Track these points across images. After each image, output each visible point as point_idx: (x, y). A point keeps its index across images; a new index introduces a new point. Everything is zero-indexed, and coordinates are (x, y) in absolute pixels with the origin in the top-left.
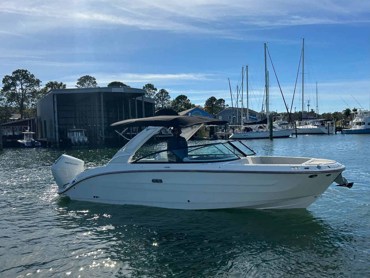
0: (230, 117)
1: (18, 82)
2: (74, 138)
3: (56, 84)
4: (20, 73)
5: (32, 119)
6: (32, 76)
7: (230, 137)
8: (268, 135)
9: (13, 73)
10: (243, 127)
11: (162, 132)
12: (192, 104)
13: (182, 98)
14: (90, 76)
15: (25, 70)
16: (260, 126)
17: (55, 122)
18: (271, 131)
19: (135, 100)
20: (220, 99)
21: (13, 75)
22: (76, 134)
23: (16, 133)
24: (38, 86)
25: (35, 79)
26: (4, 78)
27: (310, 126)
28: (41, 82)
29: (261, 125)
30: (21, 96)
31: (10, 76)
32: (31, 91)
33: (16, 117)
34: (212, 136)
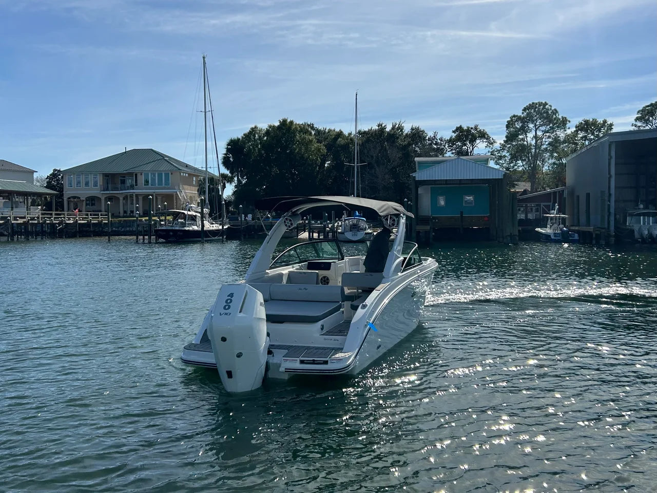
1: (531, 126)
2: (640, 229)
3: (594, 123)
4: (536, 108)
5: (559, 192)
6: (555, 112)
9: (523, 110)
15: (544, 102)
17: (610, 195)
21: (523, 113)
22: (644, 219)
23: (530, 216)
24: (562, 130)
25: (560, 117)
26: (509, 119)
28: (569, 121)
30: (534, 150)
31: (519, 115)
32: (550, 140)
33: (522, 187)
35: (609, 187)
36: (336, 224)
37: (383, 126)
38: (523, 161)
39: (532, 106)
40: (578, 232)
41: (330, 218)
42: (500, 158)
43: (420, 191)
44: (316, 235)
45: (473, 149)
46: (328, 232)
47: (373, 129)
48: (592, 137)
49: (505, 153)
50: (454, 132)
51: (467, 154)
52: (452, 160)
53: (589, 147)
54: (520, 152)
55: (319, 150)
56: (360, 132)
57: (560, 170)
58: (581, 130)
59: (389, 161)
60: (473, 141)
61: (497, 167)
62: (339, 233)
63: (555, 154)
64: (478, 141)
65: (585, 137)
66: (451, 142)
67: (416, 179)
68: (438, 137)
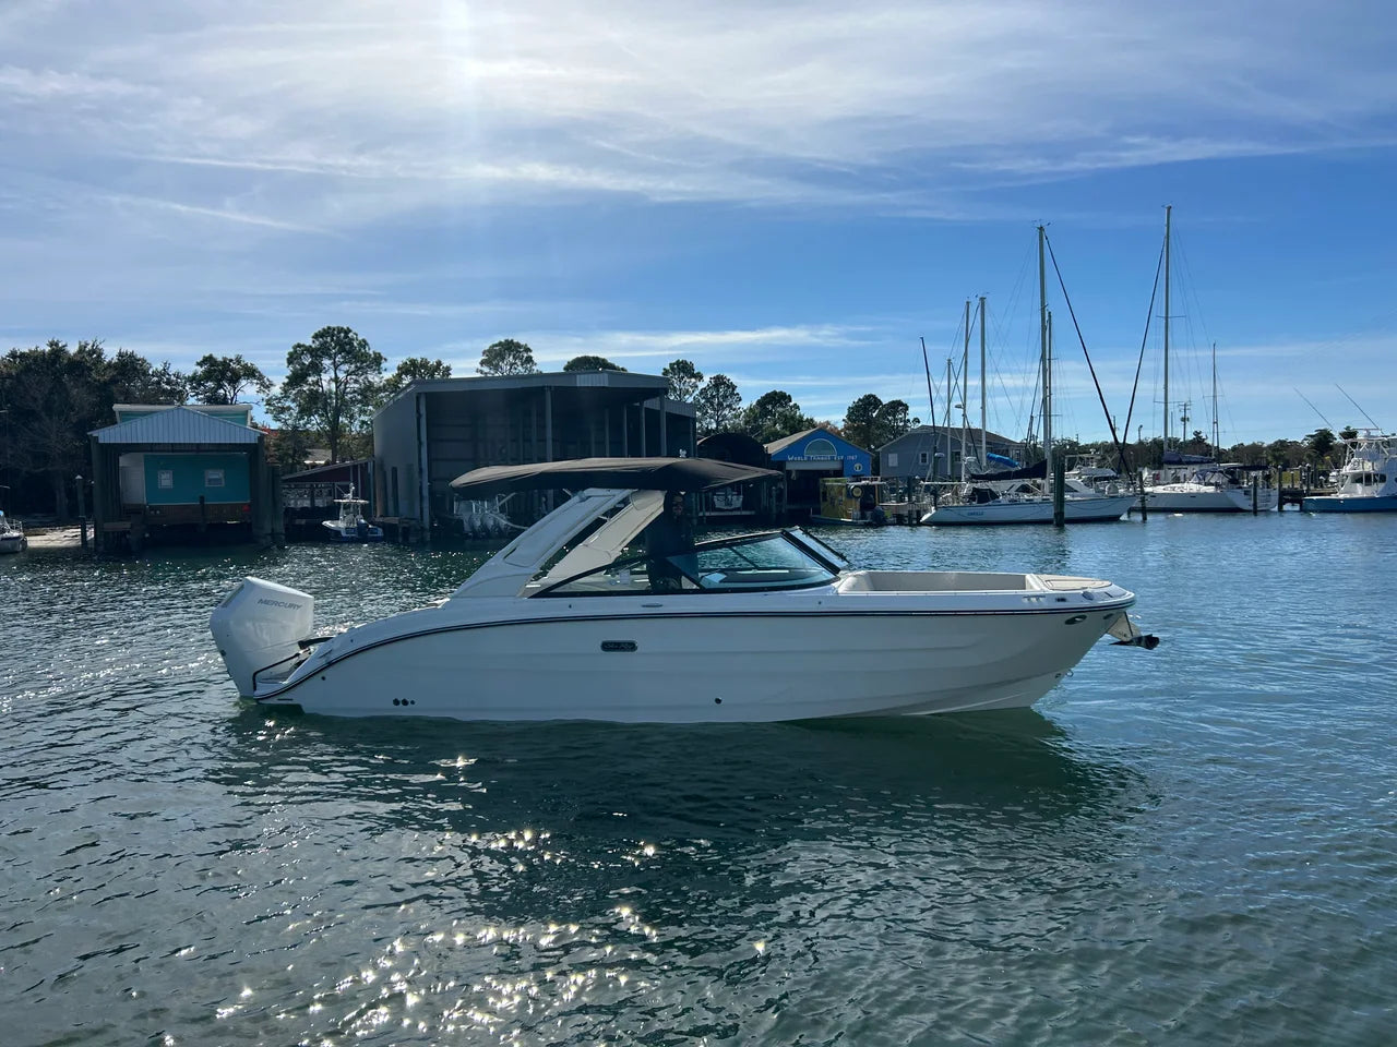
0: (924, 455)
1: (327, 362)
2: (470, 519)
3: (424, 364)
4: (333, 336)
5: (362, 465)
6: (364, 344)
7: (924, 518)
8: (1049, 513)
9: (313, 338)
10: (966, 488)
11: (715, 500)
12: (805, 418)
13: (777, 399)
14: (515, 341)
15: (345, 328)
16: (1022, 486)
17: (421, 470)
18: (1060, 501)
19: (638, 410)
20: (893, 402)
21: (313, 342)
22: (477, 505)
23: (319, 503)
24: (376, 372)
25: (371, 352)
26: (292, 350)
27: (1192, 487)
28: (385, 359)
29: (1028, 482)
30: (335, 400)
31: (307, 344)
32: (357, 386)
33: (320, 458)
34: (869, 513)
37: (60, 345)
39: (327, 332)
40: (383, 525)
42: (283, 410)
43: (124, 461)
45: (235, 394)
47: (39, 349)
49: (289, 403)
50: (198, 364)
51: (224, 401)
54: (313, 402)
56: (13, 355)
58: (407, 374)
59: (72, 409)
60: (234, 380)
61: (275, 424)
63: (371, 408)
64: (243, 382)
66: (195, 380)
67: (101, 441)
68: (172, 370)
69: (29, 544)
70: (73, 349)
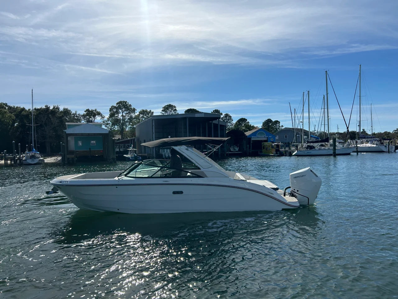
0: (286, 136)
1: (120, 111)
3: (146, 111)
4: (122, 103)
5: (133, 139)
6: (130, 105)
7: (294, 154)
8: (332, 152)
9: (116, 104)
10: (305, 145)
11: (231, 149)
12: (252, 125)
13: (243, 120)
14: (172, 104)
15: (125, 101)
16: (321, 145)
18: (335, 149)
19: (211, 123)
20: (276, 121)
23: (121, 150)
24: (134, 113)
25: (132, 108)
26: (111, 107)
27: (369, 145)
28: (136, 110)
29: (323, 143)
30: (122, 121)
31: (115, 106)
32: (129, 117)
33: (117, 137)
34: (278, 152)
35: (153, 138)
36: (22, 156)
37: (48, 106)
38: (117, 126)
39: (120, 102)
40: (141, 156)
41: (18, 153)
42: (107, 124)
43: (69, 138)
44: (9, 162)
45: (94, 120)
46: (17, 160)
47: (42, 108)
48: (146, 117)
49: (109, 122)
50: (85, 111)
51: (92, 122)
52: (84, 124)
53: (144, 121)
54: (116, 122)
55: (11, 117)
56: (35, 109)
57: (133, 131)
58: (141, 114)
59: (52, 124)
60: (94, 116)
61: (106, 128)
62: (24, 160)
63: (131, 123)
64: (97, 116)
65: (143, 117)
66: (84, 116)
67: (67, 133)
68: (78, 113)
69: (45, 162)
70: (51, 108)
